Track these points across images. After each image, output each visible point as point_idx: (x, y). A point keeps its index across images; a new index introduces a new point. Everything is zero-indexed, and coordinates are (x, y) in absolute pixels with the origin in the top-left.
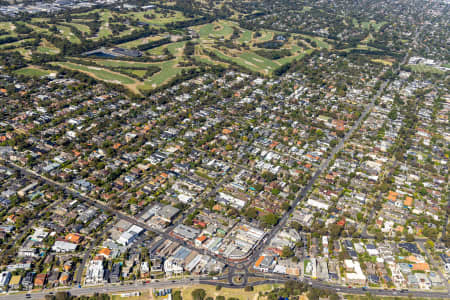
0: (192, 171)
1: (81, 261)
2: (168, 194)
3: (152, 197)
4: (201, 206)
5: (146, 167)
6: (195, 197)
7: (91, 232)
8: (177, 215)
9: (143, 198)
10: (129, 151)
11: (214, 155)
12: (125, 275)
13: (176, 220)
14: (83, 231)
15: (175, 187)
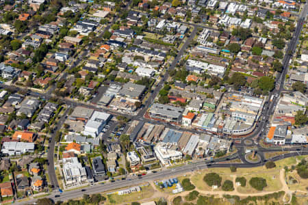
0: (139, 37)
1: (46, 161)
2: (122, 69)
3: (101, 76)
4: (169, 79)
5: (77, 39)
6: (158, 69)
7: (43, 127)
8: (144, 93)
9: (91, 78)
10: (44, 21)
11: (159, 15)
12: (112, 170)
13: (145, 99)
14: (32, 127)
15: (126, 60)
